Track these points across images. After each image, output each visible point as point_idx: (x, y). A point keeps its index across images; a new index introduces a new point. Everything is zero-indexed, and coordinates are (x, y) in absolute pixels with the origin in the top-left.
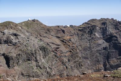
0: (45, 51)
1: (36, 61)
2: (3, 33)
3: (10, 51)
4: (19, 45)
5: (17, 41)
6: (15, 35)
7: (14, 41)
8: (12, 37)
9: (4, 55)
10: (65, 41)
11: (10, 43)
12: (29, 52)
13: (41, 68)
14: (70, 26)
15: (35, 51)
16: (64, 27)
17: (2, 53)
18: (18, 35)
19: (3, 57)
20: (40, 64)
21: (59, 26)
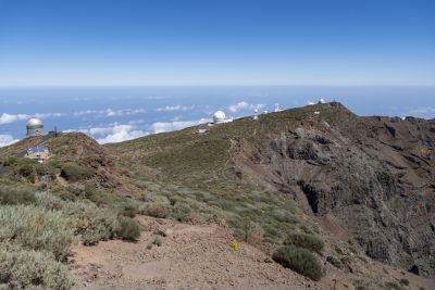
0: (388, 184)
1: (375, 207)
2: (295, 134)
3: (315, 176)
4: (334, 165)
5: (328, 155)
6: (322, 141)
7: (321, 155)
8: (316, 146)
9: (300, 183)
10: (416, 159)
11: (313, 158)
12: (358, 184)
13: (384, 225)
14: (408, 118)
15: (370, 182)
16: (392, 121)
17: (297, 178)
18: (328, 142)
19: (298, 187)
20: (382, 215)
21: (379, 118)
